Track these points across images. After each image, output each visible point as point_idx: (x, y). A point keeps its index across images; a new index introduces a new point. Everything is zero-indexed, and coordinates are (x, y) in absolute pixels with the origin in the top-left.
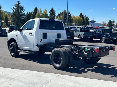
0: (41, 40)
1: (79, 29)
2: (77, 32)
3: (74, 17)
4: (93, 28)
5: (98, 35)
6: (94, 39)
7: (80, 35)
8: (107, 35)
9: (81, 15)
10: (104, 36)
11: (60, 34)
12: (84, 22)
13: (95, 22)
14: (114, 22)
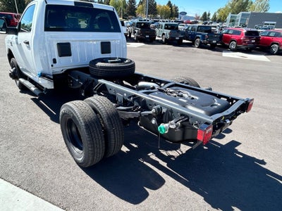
0: (55, 61)
1: (164, 24)
2: (160, 29)
3: (160, 6)
4: (183, 22)
5: (190, 35)
6: (184, 41)
7: (164, 34)
8: (204, 36)
9: (169, 4)
10: (199, 37)
11: (109, 43)
12: (172, 13)
13: (186, 13)
14: (209, 15)
